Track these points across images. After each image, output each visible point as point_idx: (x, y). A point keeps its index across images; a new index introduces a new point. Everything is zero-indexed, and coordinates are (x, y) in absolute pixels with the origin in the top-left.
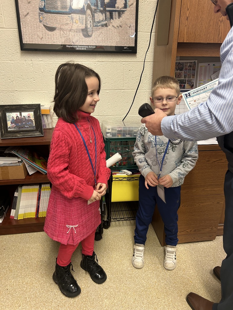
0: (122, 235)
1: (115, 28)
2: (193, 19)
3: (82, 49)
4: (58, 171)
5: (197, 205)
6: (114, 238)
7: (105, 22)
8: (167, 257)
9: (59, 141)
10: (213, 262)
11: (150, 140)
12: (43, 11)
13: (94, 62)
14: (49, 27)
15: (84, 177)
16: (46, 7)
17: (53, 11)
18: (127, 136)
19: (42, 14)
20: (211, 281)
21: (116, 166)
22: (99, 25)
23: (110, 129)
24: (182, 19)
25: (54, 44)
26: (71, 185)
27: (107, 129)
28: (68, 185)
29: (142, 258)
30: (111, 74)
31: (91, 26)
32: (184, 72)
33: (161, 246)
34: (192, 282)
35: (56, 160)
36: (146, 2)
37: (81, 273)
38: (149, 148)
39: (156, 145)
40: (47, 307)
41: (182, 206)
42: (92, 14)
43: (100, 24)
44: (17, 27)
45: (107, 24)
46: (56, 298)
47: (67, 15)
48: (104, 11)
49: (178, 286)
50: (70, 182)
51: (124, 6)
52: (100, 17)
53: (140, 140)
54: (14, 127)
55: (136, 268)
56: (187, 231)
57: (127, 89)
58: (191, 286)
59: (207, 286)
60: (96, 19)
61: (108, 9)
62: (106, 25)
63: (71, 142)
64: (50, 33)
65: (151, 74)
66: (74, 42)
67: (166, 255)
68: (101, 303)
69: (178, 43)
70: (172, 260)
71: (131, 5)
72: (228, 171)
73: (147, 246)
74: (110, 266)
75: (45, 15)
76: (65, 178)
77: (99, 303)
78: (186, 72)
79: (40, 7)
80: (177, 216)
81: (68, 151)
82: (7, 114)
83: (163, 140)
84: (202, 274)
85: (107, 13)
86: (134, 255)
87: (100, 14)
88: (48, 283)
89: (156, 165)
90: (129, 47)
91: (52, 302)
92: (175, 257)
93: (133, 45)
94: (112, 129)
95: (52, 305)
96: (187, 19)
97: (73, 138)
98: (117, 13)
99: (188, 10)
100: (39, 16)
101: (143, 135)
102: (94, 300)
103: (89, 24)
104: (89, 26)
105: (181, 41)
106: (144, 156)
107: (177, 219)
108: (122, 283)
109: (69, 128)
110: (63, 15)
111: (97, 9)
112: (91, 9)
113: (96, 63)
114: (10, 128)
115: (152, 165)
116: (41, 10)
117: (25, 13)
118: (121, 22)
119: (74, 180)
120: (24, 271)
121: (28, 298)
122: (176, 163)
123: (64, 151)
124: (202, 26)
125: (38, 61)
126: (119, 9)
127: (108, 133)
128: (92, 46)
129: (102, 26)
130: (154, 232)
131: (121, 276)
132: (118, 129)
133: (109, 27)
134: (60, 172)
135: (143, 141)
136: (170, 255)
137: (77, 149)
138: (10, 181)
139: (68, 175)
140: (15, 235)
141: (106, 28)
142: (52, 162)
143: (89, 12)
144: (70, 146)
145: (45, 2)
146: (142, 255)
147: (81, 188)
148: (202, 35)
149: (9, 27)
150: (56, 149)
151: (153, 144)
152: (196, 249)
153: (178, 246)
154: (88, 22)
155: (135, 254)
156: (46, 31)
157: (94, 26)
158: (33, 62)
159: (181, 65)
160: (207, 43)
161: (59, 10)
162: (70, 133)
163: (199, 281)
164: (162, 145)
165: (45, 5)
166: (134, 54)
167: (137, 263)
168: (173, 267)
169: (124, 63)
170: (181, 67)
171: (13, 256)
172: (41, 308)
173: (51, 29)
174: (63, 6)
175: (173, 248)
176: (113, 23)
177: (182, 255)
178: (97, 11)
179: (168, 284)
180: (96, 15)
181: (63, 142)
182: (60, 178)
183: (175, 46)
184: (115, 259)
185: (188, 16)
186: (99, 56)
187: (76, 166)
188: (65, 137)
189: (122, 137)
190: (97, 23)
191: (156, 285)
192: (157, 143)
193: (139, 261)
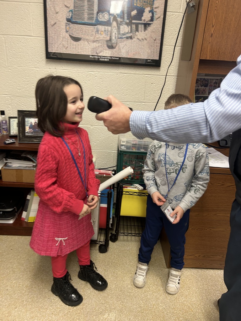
0: (128, 251)
1: (140, 41)
2: (217, 36)
3: (106, 60)
4: (46, 186)
5: (208, 230)
6: (119, 252)
7: (130, 34)
8: (170, 281)
9: (45, 155)
10: (220, 292)
11: (160, 159)
12: (70, 22)
13: (116, 73)
14: (74, 37)
15: (73, 191)
16: (73, 18)
17: (80, 22)
18: (141, 150)
19: (69, 24)
20: (214, 313)
21: (128, 180)
22: (123, 37)
23: (125, 142)
24: (206, 35)
25: (78, 54)
26: (60, 200)
27: (122, 142)
28: (57, 200)
29: (143, 277)
30: (133, 86)
31: (115, 38)
32: (209, 89)
33: (166, 267)
34: (192, 311)
35: (43, 175)
36: (174, 16)
37: (80, 283)
38: (159, 166)
39: (165, 164)
40: (41, 313)
41: (192, 229)
42: (118, 26)
43: (125, 36)
44: (44, 36)
45: (132, 36)
46: (52, 306)
47: (92, 26)
48: (130, 24)
49: (177, 313)
50: (59, 197)
51: (151, 20)
52: (125, 29)
53: (150, 158)
54: (31, 132)
55: (136, 287)
56: (196, 255)
57: (148, 103)
58: (190, 315)
59: (208, 317)
60: (121, 31)
61: (134, 21)
62: (131, 38)
63: (58, 156)
64: (75, 43)
65: (174, 89)
66: (98, 53)
67: (170, 278)
68: (95, 317)
69: (200, 60)
70: (175, 284)
71: (157, 19)
72: (235, 200)
73: (152, 266)
74: (110, 281)
75: (72, 25)
76: (54, 193)
77: (93, 317)
78: (210, 88)
79: (68, 18)
80: (185, 239)
81: (55, 166)
82: (27, 119)
83: (173, 160)
84: (205, 304)
85: (133, 25)
86: (136, 274)
87: (126, 26)
88: (47, 289)
89: (165, 185)
90: (152, 60)
91: (47, 309)
92: (179, 282)
93: (157, 58)
94: (127, 142)
95: (47, 312)
96: (212, 36)
97: (60, 152)
98: (143, 26)
99: (213, 26)
100: (66, 26)
101: (153, 153)
102: (88, 314)
103: (114, 36)
104: (113, 38)
105: (203, 59)
106: (153, 174)
107: (184, 242)
108: (120, 300)
109: (56, 142)
110: (89, 26)
111: (123, 21)
112: (117, 21)
113: (119, 74)
114: (27, 133)
115: (160, 185)
116: (69, 20)
117: (53, 23)
118: (146, 35)
119: (63, 194)
120: (26, 274)
121: (25, 301)
122: (186, 184)
123: (51, 166)
124: (227, 44)
125: (62, 69)
126: (145, 22)
127: (123, 145)
128: (116, 57)
129: (127, 38)
130: (162, 252)
131: (120, 292)
132: (132, 143)
133: (134, 39)
134: (47, 188)
135: (153, 159)
136: (174, 279)
137: (66, 163)
138: (24, 184)
139: (57, 190)
140: (24, 237)
141: (130, 40)
142: (39, 177)
143: (114, 24)
144: (57, 160)
145: (72, 13)
146: (144, 274)
147: (70, 203)
148: (227, 53)
149: (37, 36)
150: (42, 164)
151: (163, 163)
152: (203, 276)
153: (183, 270)
154: (114, 34)
155: (138, 272)
156: (72, 41)
157: (118, 38)
158: (57, 70)
159: (206, 81)
160: (232, 61)
161: (86, 21)
162: (57, 147)
163: (200, 311)
164: (171, 164)
165: (72, 15)
166: (158, 67)
167: (138, 281)
168: (175, 291)
169: (147, 76)
170: (206, 83)
171: (19, 257)
172: (35, 313)
173: (77, 39)
174: (90, 17)
175: (177, 272)
176: (138, 36)
177: (187, 280)
178: (122, 24)
179: (167, 308)
180: (121, 27)
181: (50, 156)
182: (48, 193)
183: (197, 63)
184: (116, 275)
185: (212, 33)
186: (122, 67)
187: (64, 180)
188: (51, 151)
189: (137, 151)
190: (122, 35)
191: (153, 307)
192: (167, 163)
193: (140, 280)
